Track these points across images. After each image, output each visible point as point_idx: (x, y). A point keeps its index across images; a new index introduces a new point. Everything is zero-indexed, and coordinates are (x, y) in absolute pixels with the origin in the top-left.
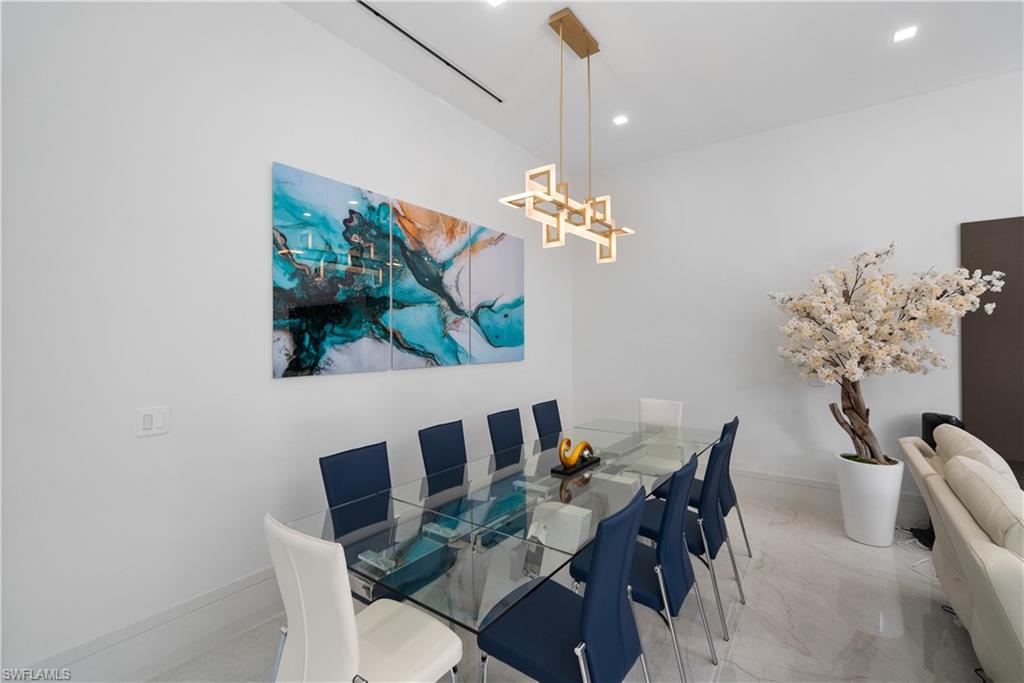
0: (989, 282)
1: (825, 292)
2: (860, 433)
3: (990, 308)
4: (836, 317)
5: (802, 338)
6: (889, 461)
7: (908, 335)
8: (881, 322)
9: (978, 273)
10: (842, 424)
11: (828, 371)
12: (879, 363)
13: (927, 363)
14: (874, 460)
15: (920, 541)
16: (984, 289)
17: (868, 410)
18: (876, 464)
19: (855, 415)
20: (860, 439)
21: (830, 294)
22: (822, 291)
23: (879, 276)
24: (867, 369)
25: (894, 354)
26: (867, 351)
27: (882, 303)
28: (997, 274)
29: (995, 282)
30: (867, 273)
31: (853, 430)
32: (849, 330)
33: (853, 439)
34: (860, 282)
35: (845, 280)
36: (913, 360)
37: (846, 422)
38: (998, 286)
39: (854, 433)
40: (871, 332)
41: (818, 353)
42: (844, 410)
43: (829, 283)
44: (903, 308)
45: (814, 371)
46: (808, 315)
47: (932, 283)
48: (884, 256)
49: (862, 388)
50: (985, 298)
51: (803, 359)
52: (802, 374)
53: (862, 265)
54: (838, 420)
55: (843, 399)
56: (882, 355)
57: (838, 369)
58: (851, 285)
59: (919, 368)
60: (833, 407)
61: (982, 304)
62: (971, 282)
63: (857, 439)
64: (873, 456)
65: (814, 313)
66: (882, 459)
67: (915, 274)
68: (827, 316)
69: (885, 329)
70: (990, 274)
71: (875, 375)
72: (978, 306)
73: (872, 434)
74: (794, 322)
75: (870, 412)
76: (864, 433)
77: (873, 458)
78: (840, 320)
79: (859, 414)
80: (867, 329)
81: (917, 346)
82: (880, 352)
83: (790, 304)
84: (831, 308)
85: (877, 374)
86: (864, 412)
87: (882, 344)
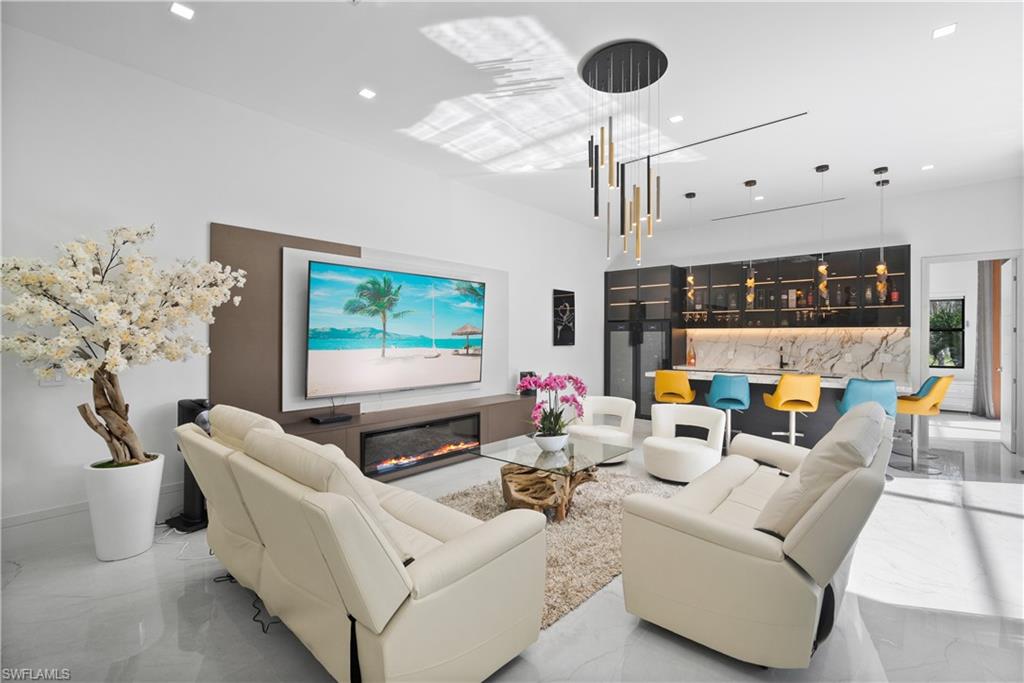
0: (236, 279)
1: (75, 265)
2: (118, 433)
3: (237, 300)
4: (91, 297)
5: (39, 321)
6: (149, 457)
7: (170, 324)
8: (143, 308)
9: (228, 268)
10: (95, 428)
11: (81, 363)
12: (143, 351)
13: (187, 350)
14: (134, 461)
15: (178, 529)
16: (233, 284)
17: (127, 406)
18: (137, 464)
19: (112, 413)
20: (119, 440)
21: (81, 268)
22: (71, 263)
23: (137, 257)
24: (129, 358)
25: (160, 341)
26: (129, 339)
27: (150, 286)
28: (241, 272)
29: (240, 278)
30: (127, 252)
31: (110, 433)
32: (109, 314)
33: (110, 442)
34: (115, 261)
35: (97, 255)
36: (175, 347)
37: (101, 425)
38: (242, 282)
39: (111, 435)
40: (134, 318)
41: (68, 341)
42: (97, 410)
43: (81, 253)
44: (166, 294)
45: (56, 366)
46: (46, 294)
47: (194, 272)
48: (144, 237)
49: (121, 382)
50: (235, 291)
51: (40, 349)
52: (37, 371)
53: (119, 242)
54: (90, 423)
55: (95, 397)
56: (146, 342)
57: (91, 361)
58: (105, 262)
59: (179, 356)
60: (83, 410)
61: (232, 297)
62: (223, 276)
63: (115, 441)
64: (132, 457)
65: (55, 291)
66: (142, 457)
67: (178, 261)
68: (78, 294)
69: (150, 315)
70: (237, 271)
71: (138, 365)
72: (229, 298)
73: (132, 432)
74: (26, 300)
75: (130, 408)
76: (123, 433)
77: (134, 457)
78: (95, 300)
79: (116, 412)
80: (130, 313)
81: (179, 332)
82: (146, 339)
83: (15, 274)
84: (83, 286)
85: (141, 363)
86: (124, 408)
87: (146, 331)
